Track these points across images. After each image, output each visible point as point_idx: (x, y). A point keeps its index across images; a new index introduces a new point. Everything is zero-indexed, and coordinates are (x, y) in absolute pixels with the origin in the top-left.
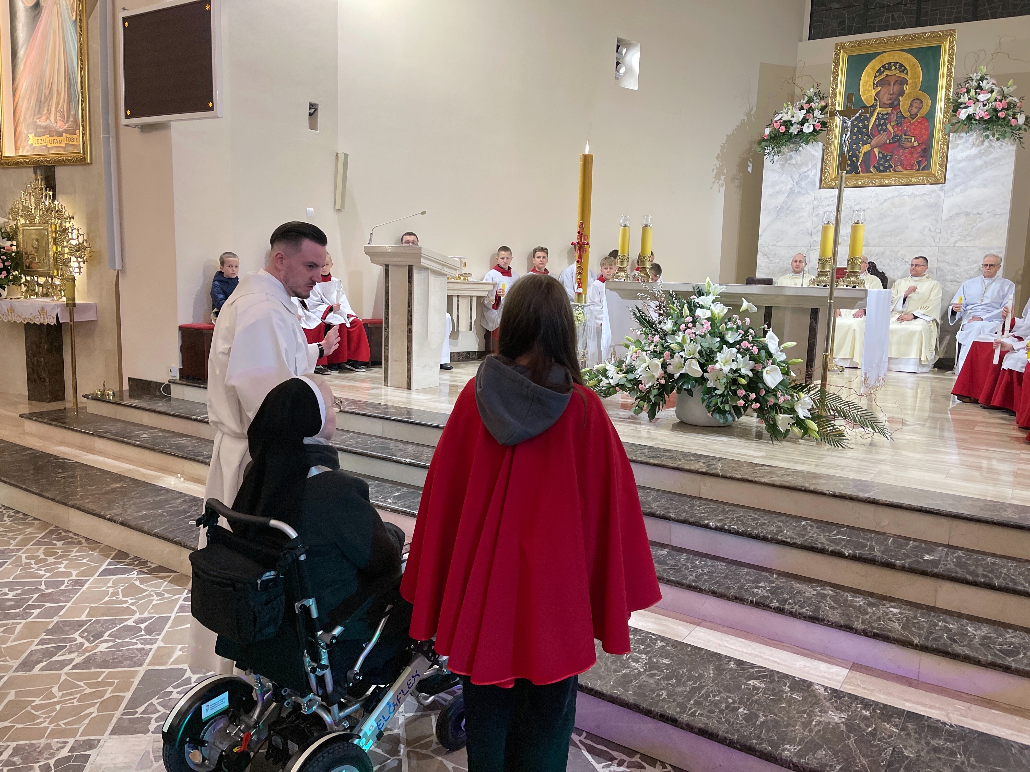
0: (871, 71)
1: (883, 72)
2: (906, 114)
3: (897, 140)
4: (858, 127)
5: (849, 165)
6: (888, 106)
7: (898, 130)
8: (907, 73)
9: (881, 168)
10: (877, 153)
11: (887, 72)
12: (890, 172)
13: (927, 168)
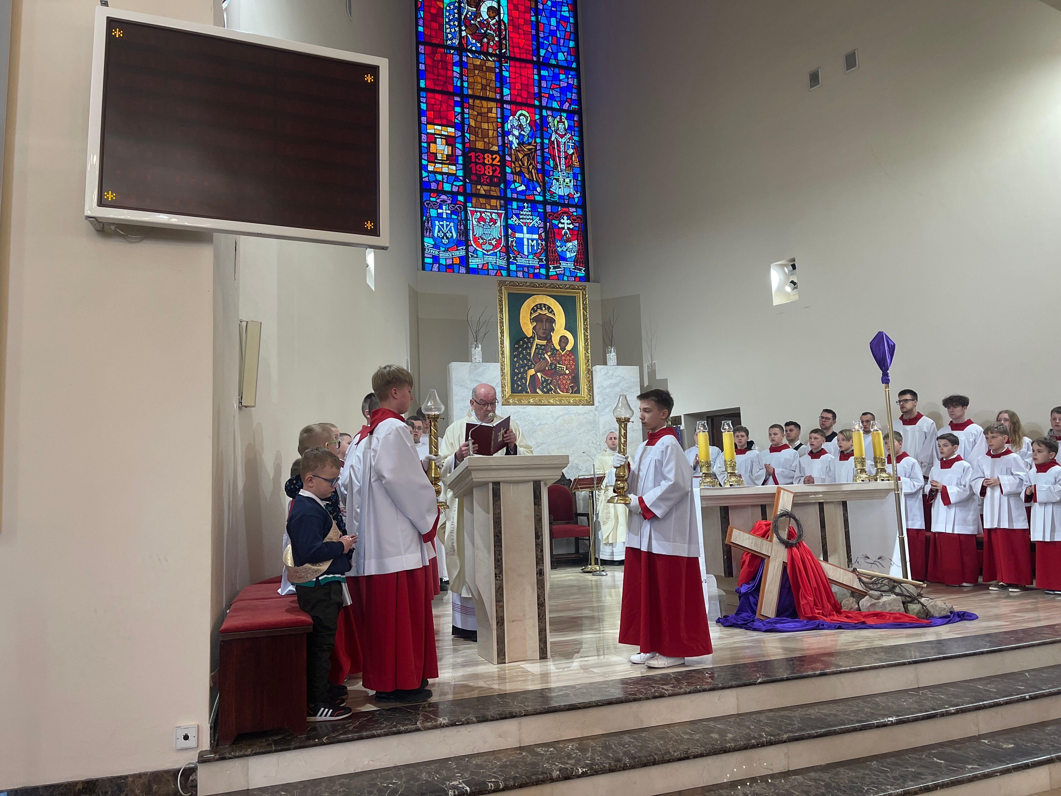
0: (526, 307)
1: (537, 311)
2: (558, 347)
3: (553, 367)
4: (523, 354)
5: (520, 386)
6: (544, 339)
7: (554, 360)
8: (554, 314)
9: (545, 389)
10: (540, 377)
11: (539, 311)
12: (552, 393)
13: (578, 392)
